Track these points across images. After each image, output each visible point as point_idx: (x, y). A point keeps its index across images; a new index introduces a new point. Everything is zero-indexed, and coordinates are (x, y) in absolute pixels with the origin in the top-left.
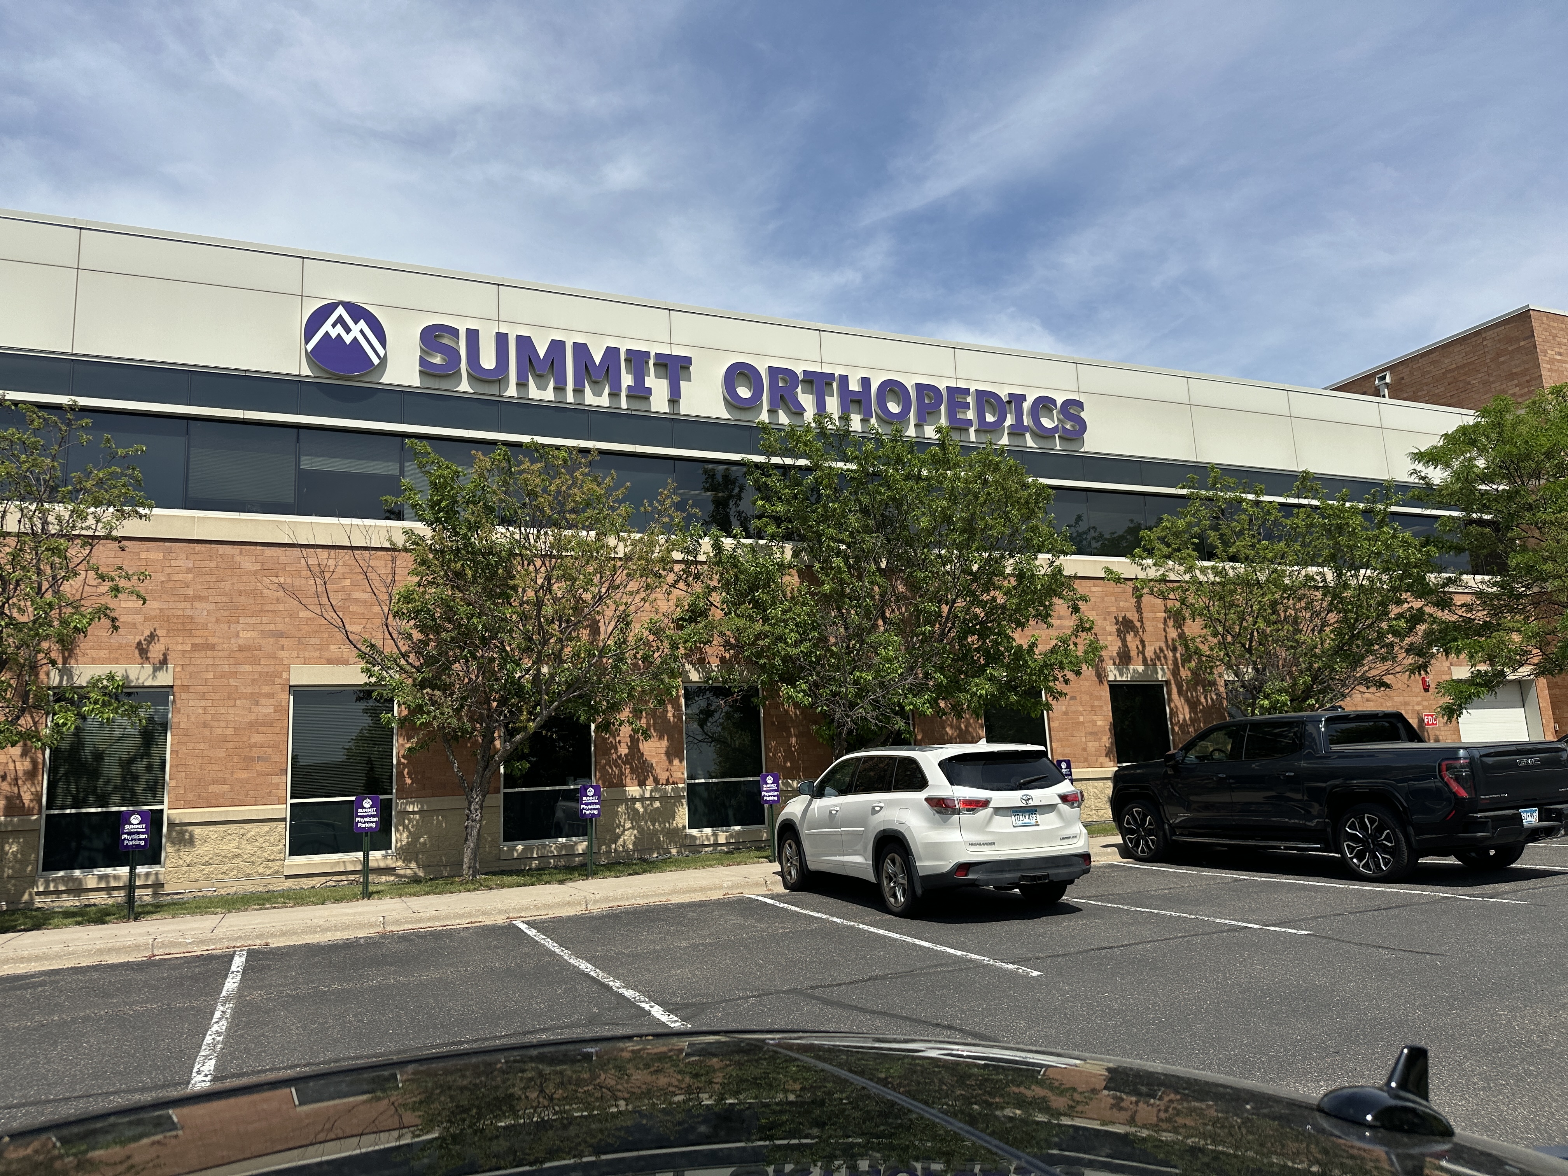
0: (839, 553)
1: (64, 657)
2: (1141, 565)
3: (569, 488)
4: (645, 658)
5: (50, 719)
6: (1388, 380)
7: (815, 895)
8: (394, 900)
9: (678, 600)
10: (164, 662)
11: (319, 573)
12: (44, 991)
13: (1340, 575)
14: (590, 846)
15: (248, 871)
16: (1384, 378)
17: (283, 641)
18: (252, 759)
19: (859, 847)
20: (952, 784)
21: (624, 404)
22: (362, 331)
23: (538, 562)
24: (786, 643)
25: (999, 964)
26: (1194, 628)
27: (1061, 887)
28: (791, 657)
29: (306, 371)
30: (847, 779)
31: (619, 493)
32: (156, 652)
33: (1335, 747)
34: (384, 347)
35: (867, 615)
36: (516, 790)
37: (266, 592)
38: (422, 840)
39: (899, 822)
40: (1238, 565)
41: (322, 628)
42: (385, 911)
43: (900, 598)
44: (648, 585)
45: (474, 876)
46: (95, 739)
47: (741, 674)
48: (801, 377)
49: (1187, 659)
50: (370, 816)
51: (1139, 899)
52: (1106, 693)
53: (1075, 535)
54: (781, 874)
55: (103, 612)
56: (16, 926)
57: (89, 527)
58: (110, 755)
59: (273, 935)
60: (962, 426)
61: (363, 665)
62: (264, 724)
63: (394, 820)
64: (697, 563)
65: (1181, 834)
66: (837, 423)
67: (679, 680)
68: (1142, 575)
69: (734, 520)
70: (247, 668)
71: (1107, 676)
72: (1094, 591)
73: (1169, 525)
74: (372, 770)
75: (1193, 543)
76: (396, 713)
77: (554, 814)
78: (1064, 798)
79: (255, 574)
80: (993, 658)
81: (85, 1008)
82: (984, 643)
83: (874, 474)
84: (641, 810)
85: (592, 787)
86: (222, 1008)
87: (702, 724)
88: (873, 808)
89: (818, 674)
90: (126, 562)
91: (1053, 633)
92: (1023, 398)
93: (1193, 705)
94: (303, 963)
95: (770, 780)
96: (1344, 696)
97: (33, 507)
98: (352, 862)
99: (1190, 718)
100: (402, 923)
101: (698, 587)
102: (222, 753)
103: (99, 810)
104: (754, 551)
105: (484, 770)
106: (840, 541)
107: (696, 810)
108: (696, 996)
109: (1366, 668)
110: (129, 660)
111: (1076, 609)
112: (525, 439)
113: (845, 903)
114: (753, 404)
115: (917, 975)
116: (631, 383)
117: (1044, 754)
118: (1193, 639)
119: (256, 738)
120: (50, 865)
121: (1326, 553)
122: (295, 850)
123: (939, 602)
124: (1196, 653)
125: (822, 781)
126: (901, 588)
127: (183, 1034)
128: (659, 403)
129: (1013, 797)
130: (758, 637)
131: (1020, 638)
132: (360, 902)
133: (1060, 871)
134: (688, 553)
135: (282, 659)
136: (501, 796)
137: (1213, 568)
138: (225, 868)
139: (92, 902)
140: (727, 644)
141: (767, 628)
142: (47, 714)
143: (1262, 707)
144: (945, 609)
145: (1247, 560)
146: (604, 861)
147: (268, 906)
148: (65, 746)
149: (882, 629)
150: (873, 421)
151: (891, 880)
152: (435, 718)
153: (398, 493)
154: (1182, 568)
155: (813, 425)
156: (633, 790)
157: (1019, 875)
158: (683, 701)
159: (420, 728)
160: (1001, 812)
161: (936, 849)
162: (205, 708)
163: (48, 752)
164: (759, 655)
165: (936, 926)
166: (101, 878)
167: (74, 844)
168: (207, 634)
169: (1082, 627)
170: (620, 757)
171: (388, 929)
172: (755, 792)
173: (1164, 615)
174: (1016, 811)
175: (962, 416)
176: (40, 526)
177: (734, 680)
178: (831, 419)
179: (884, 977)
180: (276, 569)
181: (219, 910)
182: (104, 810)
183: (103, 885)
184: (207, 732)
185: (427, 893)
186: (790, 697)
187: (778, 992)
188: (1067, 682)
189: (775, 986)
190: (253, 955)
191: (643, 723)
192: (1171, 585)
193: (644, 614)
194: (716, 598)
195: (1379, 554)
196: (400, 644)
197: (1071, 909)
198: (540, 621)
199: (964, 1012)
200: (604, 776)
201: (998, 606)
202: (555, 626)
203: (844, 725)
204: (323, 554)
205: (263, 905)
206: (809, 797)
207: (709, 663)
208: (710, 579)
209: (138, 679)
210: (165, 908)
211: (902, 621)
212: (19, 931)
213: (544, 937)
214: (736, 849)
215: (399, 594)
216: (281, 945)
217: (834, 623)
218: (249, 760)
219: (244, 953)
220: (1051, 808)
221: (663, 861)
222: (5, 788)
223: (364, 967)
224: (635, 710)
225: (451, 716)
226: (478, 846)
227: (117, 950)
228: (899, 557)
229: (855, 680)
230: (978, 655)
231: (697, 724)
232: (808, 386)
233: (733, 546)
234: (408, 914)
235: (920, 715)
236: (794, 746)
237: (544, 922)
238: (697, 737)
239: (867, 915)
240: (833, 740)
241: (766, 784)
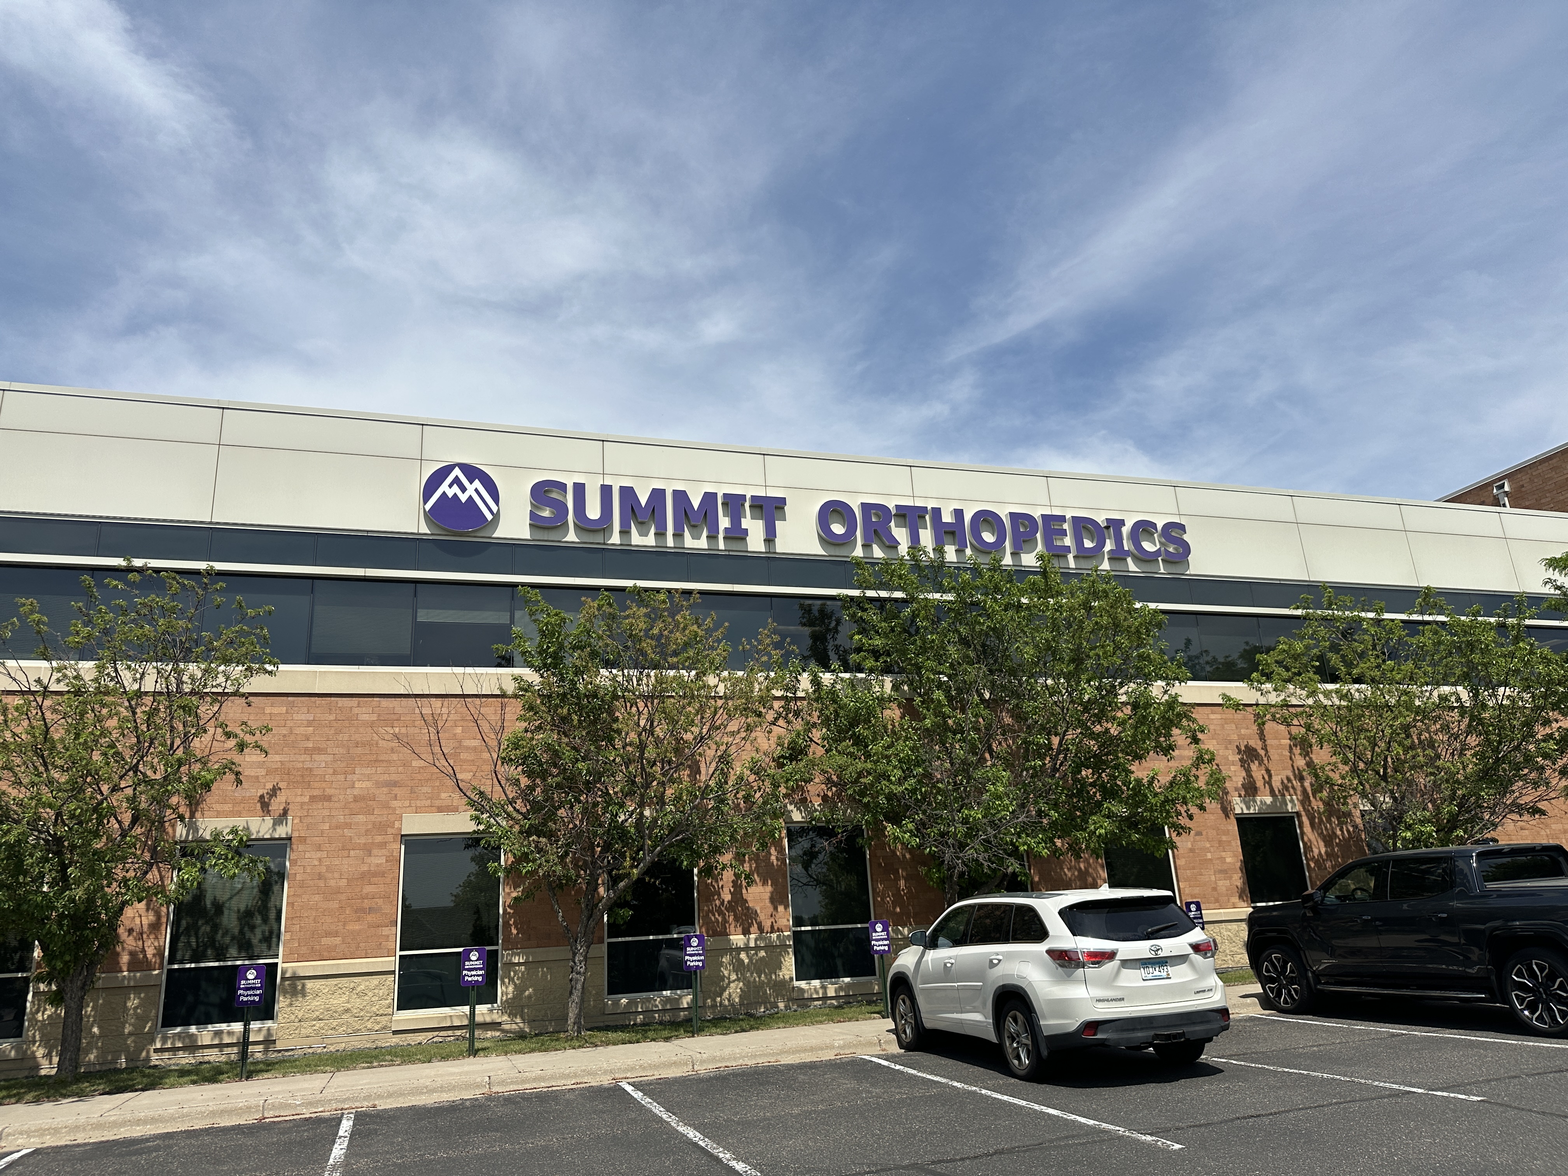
0: (940, 685)
1: (191, 812)
2: (1260, 690)
3: (671, 632)
4: (746, 799)
5: (175, 874)
6: (1507, 488)
7: (932, 1056)
8: (500, 1058)
9: (779, 738)
10: (285, 812)
11: (431, 723)
12: (157, 1157)
13: (1476, 695)
14: (695, 1000)
15: (357, 1027)
16: (1502, 486)
17: (396, 790)
18: (363, 910)
19: (977, 1004)
20: (1074, 935)
21: (722, 546)
22: (476, 490)
23: (641, 705)
24: (889, 780)
25: (1136, 1135)
26: (1322, 756)
27: (1198, 1046)
28: (895, 794)
29: (424, 529)
30: (962, 928)
31: (718, 634)
32: (277, 805)
33: (1491, 886)
34: (497, 503)
35: (973, 750)
36: (620, 939)
37: (382, 743)
38: (527, 993)
39: (1019, 976)
40: (1363, 686)
41: (434, 777)
42: (491, 1070)
43: (1006, 730)
44: (748, 725)
45: (579, 1032)
46: (216, 893)
47: (845, 813)
48: (894, 512)
49: (1317, 789)
50: (476, 969)
51: (1287, 1058)
52: (1234, 827)
53: (1187, 660)
54: (895, 1031)
55: (227, 767)
56: (134, 1085)
57: (219, 685)
58: (229, 908)
59: (380, 1097)
60: (1061, 553)
61: (471, 812)
62: (375, 874)
63: (500, 972)
64: (796, 699)
65: (1327, 983)
66: (932, 555)
67: (781, 820)
68: (1262, 700)
69: (832, 654)
70: (361, 818)
71: (1233, 810)
72: (1214, 717)
73: (1285, 647)
74: (479, 918)
75: (1313, 666)
76: (503, 863)
77: (658, 961)
78: (1196, 948)
79: (372, 725)
80: (1110, 793)
82: (1100, 776)
83: (973, 604)
84: (746, 961)
85: (696, 936)
87: (806, 866)
88: (991, 961)
89: (924, 812)
90: (252, 717)
91: (1172, 764)
92: (1122, 523)
93: (1328, 840)
94: (409, 1128)
95: (879, 927)
96: (1495, 826)
97: (169, 667)
98: (459, 1017)
99: (1326, 852)
100: (508, 1084)
101: (798, 724)
102: (335, 905)
103: (217, 964)
104: (853, 686)
105: (588, 920)
106: (940, 673)
107: (803, 960)
109: (1517, 794)
110: (251, 813)
111: (1196, 740)
112: (628, 583)
113: (965, 1065)
114: (847, 540)
115: (1046, 1148)
116: (728, 525)
117: (1172, 899)
118: (1322, 768)
119: (368, 889)
120: (169, 1021)
121: (1458, 672)
122: (403, 1005)
123: (1049, 734)
124: (1327, 783)
125: (935, 930)
126: (1008, 720)
128: (756, 543)
129: (1141, 948)
130: (860, 775)
131: (1140, 771)
132: (467, 1060)
133: (1197, 1028)
134: (787, 690)
135: (395, 809)
136: (605, 948)
137: (1337, 692)
138: (335, 1023)
139: (206, 1059)
140: (829, 782)
141: (869, 765)
142: (173, 869)
143: (1404, 839)
144: (1056, 740)
145: (1373, 681)
146: (709, 1016)
147: (375, 1064)
148: (188, 901)
149: (989, 763)
150: (968, 552)
151: (1013, 1040)
152: (540, 866)
153: (509, 641)
154: (1304, 693)
155: (907, 558)
156: (737, 939)
157: (1152, 1033)
158: (786, 842)
159: (525, 877)
160: (1129, 964)
161: (1062, 1006)
162: (320, 860)
163: (172, 907)
164: (862, 794)
166: (215, 1034)
167: (191, 1000)
168: (324, 785)
169: (1200, 760)
170: (723, 903)
171: (494, 1090)
172: (864, 939)
173: (1289, 741)
174: (1145, 963)
175: (1059, 543)
176: (175, 685)
177: (838, 820)
178: (924, 552)
179: (1011, 1151)
180: (391, 719)
181: (328, 1068)
182: (222, 964)
183: (217, 1041)
184: (321, 883)
185: (532, 1051)
186: (897, 837)
187: (897, 1168)
188: (1191, 817)
189: (894, 1160)
190: (361, 1118)
191: (746, 868)
192: (1292, 710)
193: (745, 753)
194: (816, 734)
195: (1517, 671)
196: (508, 791)
197: (1211, 1071)
198: (642, 763)
200: (708, 924)
201: (1112, 738)
202: (657, 768)
203: (955, 867)
204: (437, 703)
205: (371, 1062)
206: (922, 948)
207: (811, 801)
208: (810, 715)
209: (258, 832)
210: (277, 1066)
211: (1010, 754)
212: (136, 1091)
213: (650, 1101)
214: (845, 1003)
215: (508, 740)
216: (388, 1107)
217: (939, 758)
218: (361, 911)
219: (352, 1115)
220: (1182, 959)
221: (771, 1016)
222: (130, 942)
223: (469, 1133)
224: (737, 854)
225: (556, 864)
226: (582, 1000)
227: (229, 1112)
228: (1003, 688)
229: (963, 819)
230: (1094, 790)
231: (800, 866)
232: (901, 520)
233: (832, 681)
234: (514, 1074)
235: (1035, 856)
236: (903, 890)
237: (650, 1083)
238: (801, 880)
239: (990, 1079)
240: (944, 883)
241: (876, 932)
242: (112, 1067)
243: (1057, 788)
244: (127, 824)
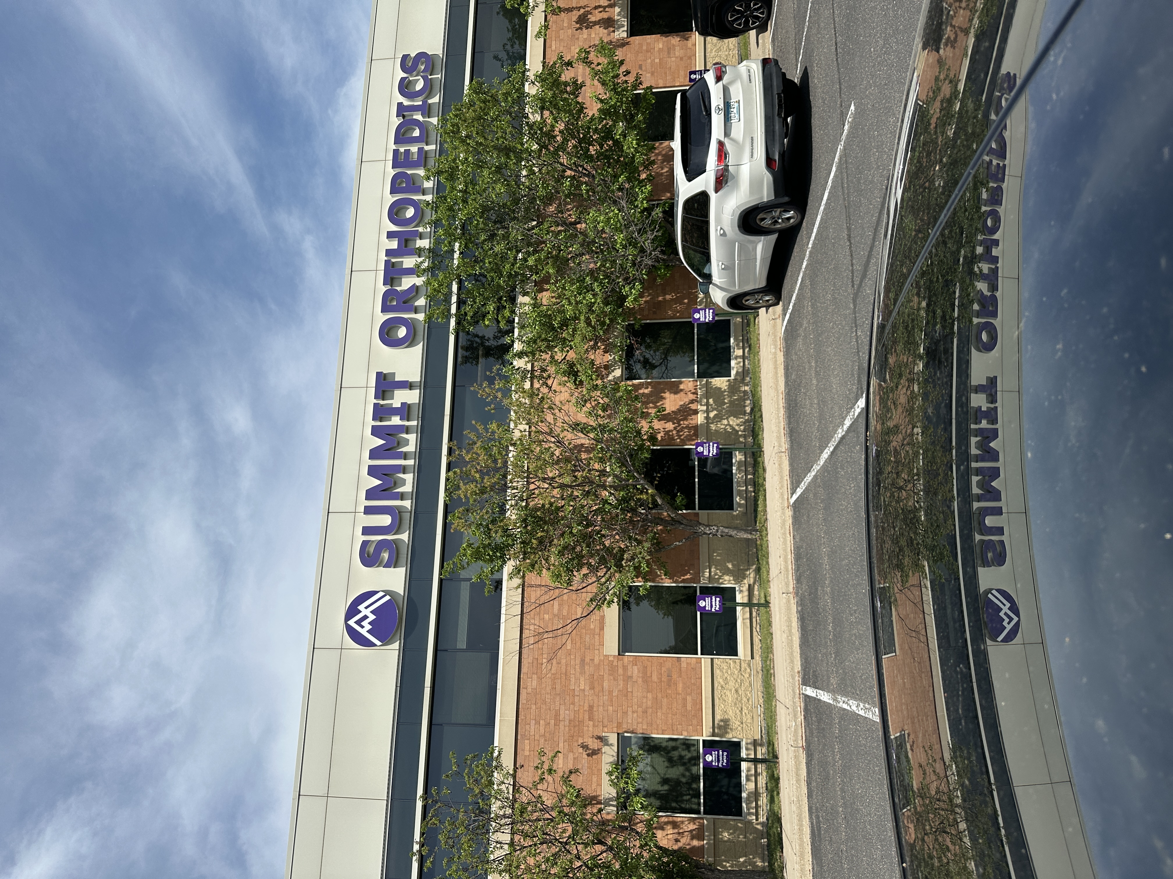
0: (525, 260)
1: (596, 804)
2: (533, 7)
4: (604, 410)
5: (638, 813)
7: (785, 281)
8: (772, 586)
9: (560, 384)
10: (600, 738)
11: (539, 636)
12: (822, 816)
14: (740, 450)
15: (747, 684)
17: (587, 660)
19: (750, 247)
20: (705, 171)
21: (414, 423)
22: (366, 608)
23: (532, 487)
24: (594, 303)
25: (844, 137)
27: (787, 83)
28: (604, 299)
29: (396, 645)
30: (699, 255)
31: (480, 428)
32: (594, 744)
34: (377, 592)
35: (573, 237)
36: (697, 501)
37: (553, 671)
38: (730, 566)
39: (733, 215)
41: (579, 633)
42: (779, 593)
43: (559, 210)
44: (550, 407)
45: (757, 531)
46: (653, 784)
47: (617, 337)
48: (389, 287)
50: (711, 602)
51: (800, 18)
52: (637, 39)
53: (510, 62)
54: (768, 307)
55: (566, 780)
56: (778, 833)
57: (508, 788)
58: (665, 774)
59: (793, 669)
60: (424, 155)
61: (605, 607)
62: (645, 672)
63: (716, 585)
64: (533, 370)
66: (423, 258)
67: (621, 384)
68: (542, 7)
69: (500, 342)
70: (606, 684)
71: (623, 39)
72: (554, 46)
74: (680, 601)
76: (640, 584)
77: (716, 474)
78: (719, 79)
79: (540, 679)
80: (608, 133)
81: (835, 790)
82: (595, 140)
83: (463, 227)
84: (715, 412)
85: (697, 448)
86: (841, 703)
87: (653, 367)
88: (721, 235)
89: (618, 278)
90: (532, 764)
91: (588, 82)
92: (400, 105)
94: (813, 649)
95: (697, 316)
97: (494, 824)
98: (744, 614)
100: (788, 581)
101: (552, 369)
102: (665, 701)
103: (702, 781)
104: (524, 326)
105: (682, 524)
106: (515, 258)
107: (716, 372)
108: (853, 375)
110: (600, 761)
111: (569, 64)
113: (792, 258)
114: (411, 325)
115: (849, 203)
116: (398, 418)
117: (684, 93)
119: (655, 678)
120: (739, 812)
122: (733, 651)
123: (563, 177)
125: (699, 276)
126: (552, 209)
127: (856, 729)
128: (413, 397)
129: (717, 120)
130: (588, 322)
131: (593, 109)
132: (772, 609)
133: (775, 84)
134: (525, 377)
135: (600, 660)
136: (701, 512)
138: (745, 699)
139: (764, 785)
140: (595, 348)
141: (582, 318)
142: (635, 814)
144: (569, 173)
146: (750, 440)
147: (772, 671)
148: (658, 803)
149: (584, 225)
150: (421, 229)
151: (776, 222)
152: (643, 558)
153: (482, 584)
155: (425, 278)
156: (700, 418)
157: (777, 118)
158: (636, 381)
159: (651, 568)
160: (727, 131)
161: (755, 184)
162: (633, 712)
163: (660, 814)
164: (603, 324)
165: (813, 186)
166: (748, 779)
167: (725, 797)
168: (581, 711)
169: (586, 61)
170: (675, 428)
171: (791, 590)
172: (704, 327)
174: (727, 118)
175: (416, 156)
176: (506, 820)
177: (621, 342)
178: (420, 263)
179: (849, 229)
180: (537, 664)
181: (773, 704)
182: (702, 778)
183: (753, 778)
184: (650, 711)
185: (768, 563)
186: (635, 299)
187: (855, 312)
188: (628, 73)
189: (850, 314)
190: (805, 682)
191: (652, 411)
193: (571, 410)
194: (559, 357)
196: (590, 581)
197: (805, 76)
198: (575, 486)
199: (878, 167)
200: (689, 439)
201: (567, 129)
202: (579, 474)
203: (658, 257)
204: (526, 633)
205: (771, 674)
206: (711, 286)
207: (608, 362)
208: (544, 360)
209: (613, 756)
210: (771, 738)
211: (578, 208)
212: (781, 831)
213: (803, 483)
214: (748, 342)
215: (555, 582)
216: (799, 663)
217: (579, 264)
218: (670, 682)
219: (804, 687)
220: (726, 90)
221: (753, 396)
222: (685, 841)
223: (818, 608)
224: (641, 417)
225: (643, 547)
226: (736, 528)
227: (798, 769)
228: (527, 210)
229: (623, 248)
230: (605, 146)
231: (654, 371)
232: (396, 282)
233: (520, 343)
234: (782, 576)
235: (651, 195)
236: (672, 296)
237: (792, 483)
238: (663, 370)
239: (802, 240)
240: (668, 265)
241: (700, 318)
242: (766, 848)
243: (603, 175)
244: (603, 847)
